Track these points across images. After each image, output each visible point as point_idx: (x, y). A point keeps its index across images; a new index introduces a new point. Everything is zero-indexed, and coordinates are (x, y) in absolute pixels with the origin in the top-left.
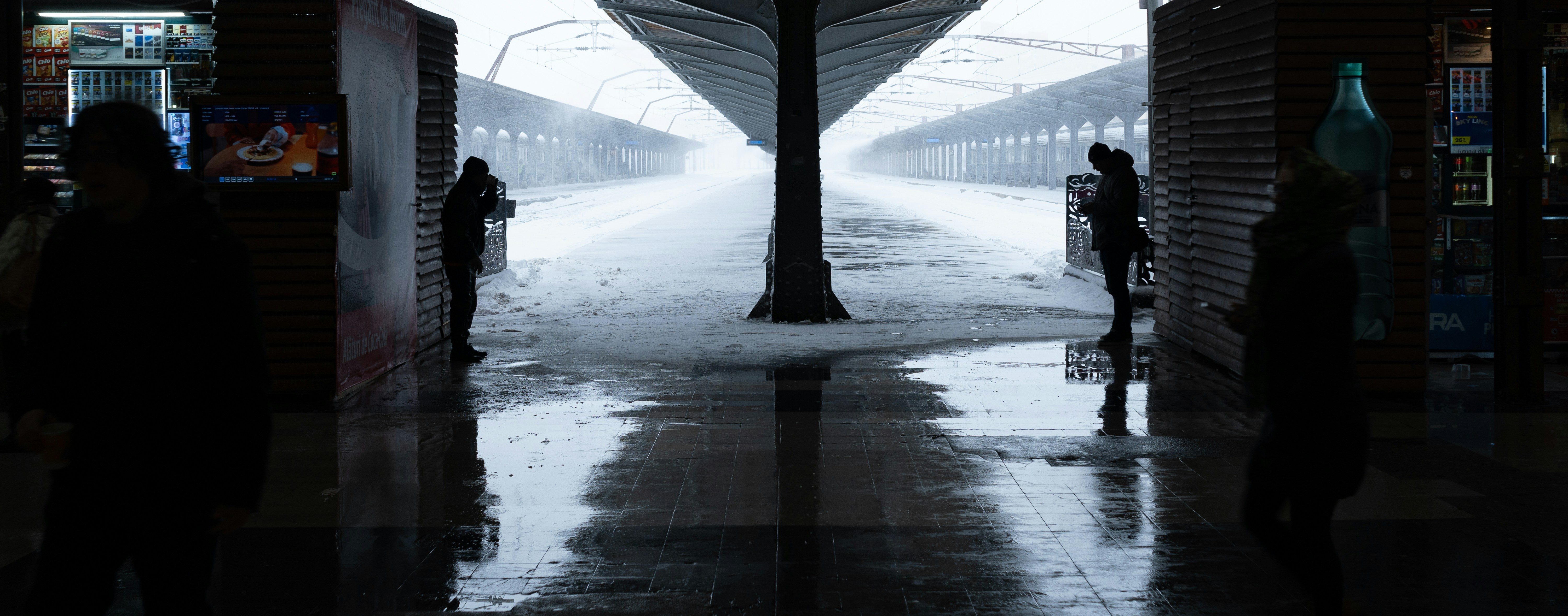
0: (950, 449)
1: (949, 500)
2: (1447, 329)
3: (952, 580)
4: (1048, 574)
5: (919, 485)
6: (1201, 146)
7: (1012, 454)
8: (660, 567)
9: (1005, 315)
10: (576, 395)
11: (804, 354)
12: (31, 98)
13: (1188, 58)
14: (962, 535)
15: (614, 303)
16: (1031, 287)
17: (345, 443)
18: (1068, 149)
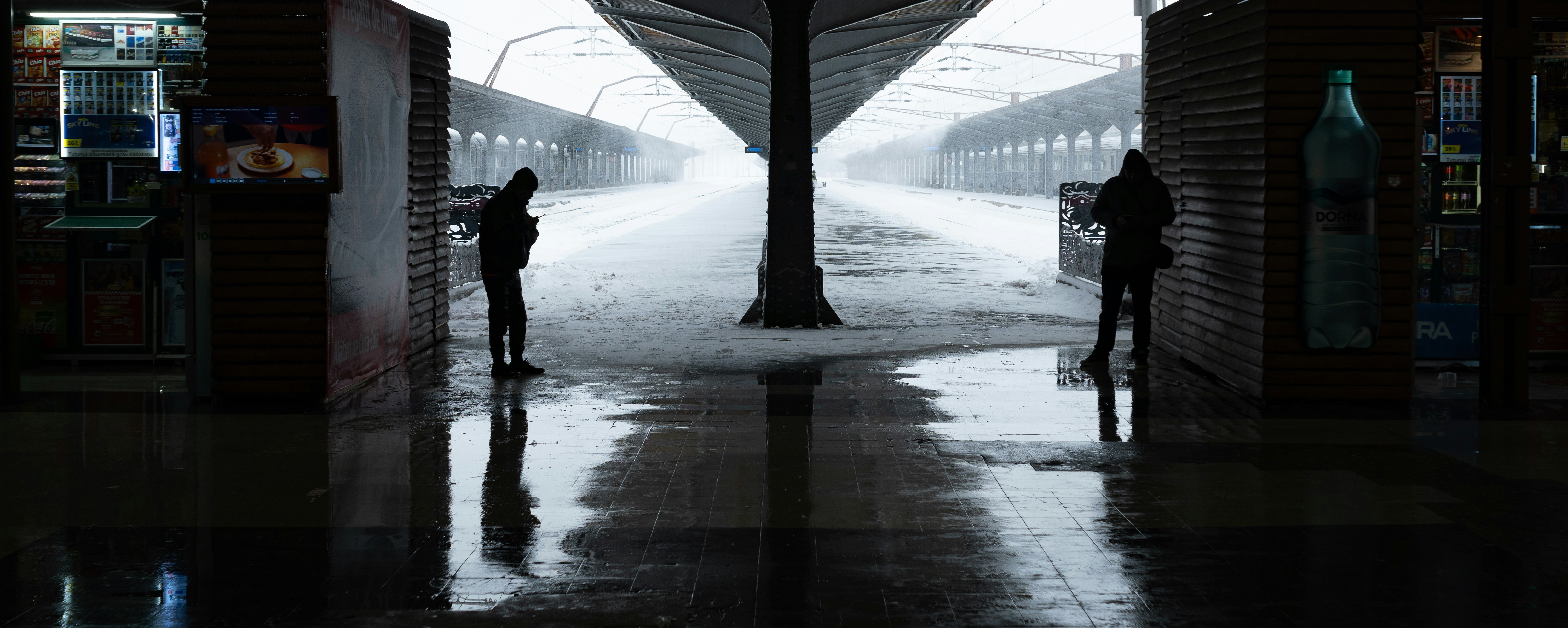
0: (936, 453)
1: (933, 503)
2: (1435, 337)
3: (932, 582)
4: (1028, 577)
5: (904, 488)
6: (1192, 153)
7: (997, 459)
8: (642, 567)
9: (996, 322)
10: (565, 397)
11: (794, 359)
12: (23, 99)
13: (1180, 65)
14: (944, 538)
15: (607, 307)
16: (1023, 294)
17: (335, 444)
18: (1065, 158)
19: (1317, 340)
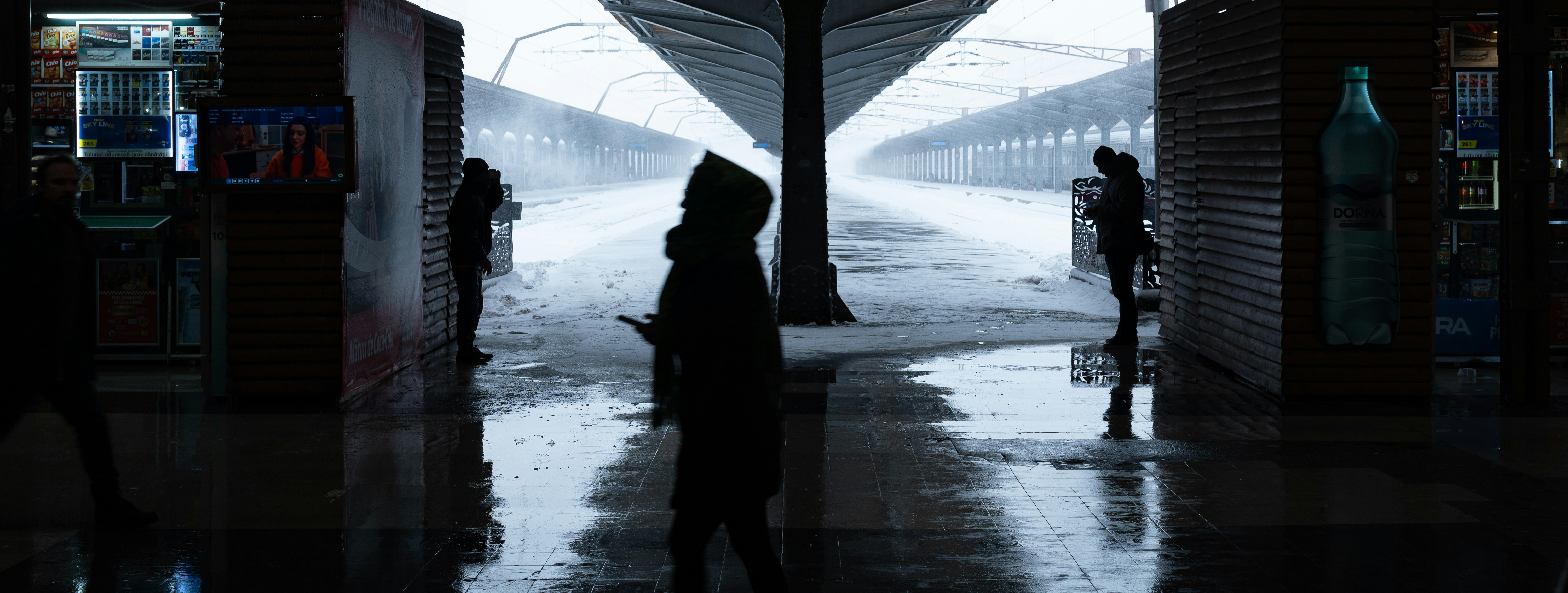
0: (956, 452)
1: (954, 503)
2: (1453, 332)
3: (956, 583)
4: (1053, 577)
5: (924, 488)
6: (1207, 150)
7: (1017, 458)
8: (665, 569)
9: (1010, 318)
10: (581, 397)
11: (809, 357)
12: (39, 100)
13: (1194, 61)
14: (967, 538)
15: (619, 305)
16: (1037, 290)
17: (351, 444)
18: (1074, 152)
19: (1336, 336)
